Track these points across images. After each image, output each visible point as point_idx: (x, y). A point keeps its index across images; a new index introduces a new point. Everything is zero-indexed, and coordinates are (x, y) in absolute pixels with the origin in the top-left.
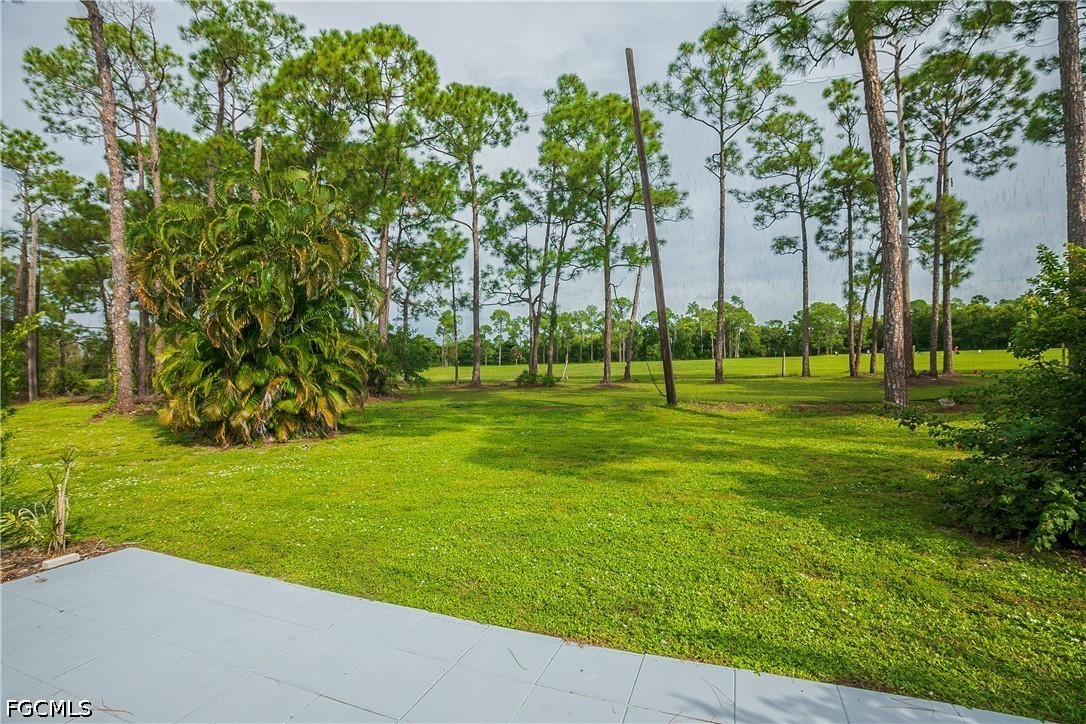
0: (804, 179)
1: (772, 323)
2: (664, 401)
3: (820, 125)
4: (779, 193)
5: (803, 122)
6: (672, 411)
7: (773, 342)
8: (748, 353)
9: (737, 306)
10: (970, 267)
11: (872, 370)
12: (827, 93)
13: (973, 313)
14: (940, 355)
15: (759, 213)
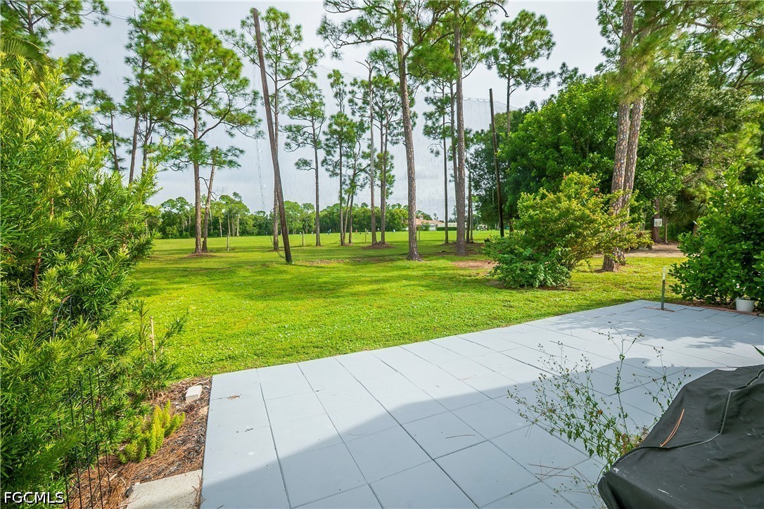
0: (317, 125)
1: (259, 212)
2: (284, 260)
3: (323, 94)
4: (299, 129)
5: (314, 89)
6: (289, 266)
7: (260, 226)
8: (244, 233)
9: (237, 200)
10: (392, 189)
12: (330, 76)
13: (363, 213)
14: (347, 235)
15: (289, 141)
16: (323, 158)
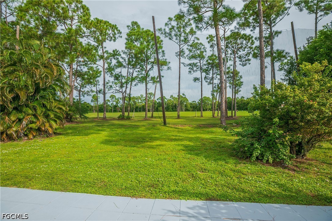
0: (201, 62)
1: (193, 102)
2: (163, 124)
3: (206, 47)
4: (195, 65)
5: (201, 45)
6: (165, 127)
7: (193, 107)
8: (187, 110)
9: (184, 96)
11: (218, 116)
12: (207, 38)
13: (241, 101)
14: (234, 112)
15: (190, 70)
16: (205, 76)
